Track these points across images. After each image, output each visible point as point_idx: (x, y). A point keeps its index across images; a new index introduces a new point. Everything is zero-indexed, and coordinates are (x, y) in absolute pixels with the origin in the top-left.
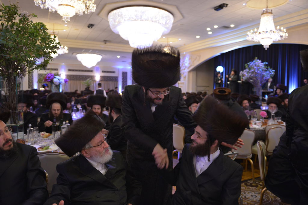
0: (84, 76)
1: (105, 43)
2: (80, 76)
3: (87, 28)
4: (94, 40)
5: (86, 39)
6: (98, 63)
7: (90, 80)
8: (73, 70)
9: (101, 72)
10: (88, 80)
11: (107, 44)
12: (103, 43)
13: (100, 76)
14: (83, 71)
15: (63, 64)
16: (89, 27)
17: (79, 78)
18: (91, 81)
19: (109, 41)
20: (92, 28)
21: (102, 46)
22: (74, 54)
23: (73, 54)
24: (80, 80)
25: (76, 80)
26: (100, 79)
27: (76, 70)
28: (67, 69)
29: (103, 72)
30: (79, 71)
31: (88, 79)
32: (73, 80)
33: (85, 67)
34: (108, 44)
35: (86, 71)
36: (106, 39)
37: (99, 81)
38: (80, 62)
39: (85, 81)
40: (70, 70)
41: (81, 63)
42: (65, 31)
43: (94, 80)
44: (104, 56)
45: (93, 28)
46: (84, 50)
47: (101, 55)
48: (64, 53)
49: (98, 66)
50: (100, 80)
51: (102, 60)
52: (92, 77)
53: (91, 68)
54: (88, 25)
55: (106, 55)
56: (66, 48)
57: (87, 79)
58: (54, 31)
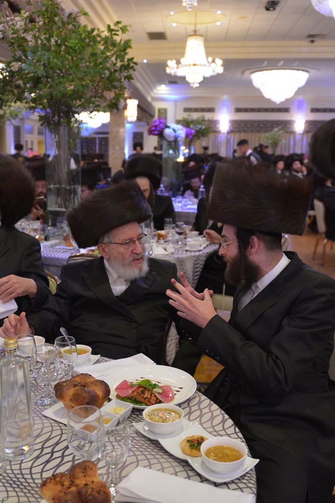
0: (268, 121)
1: (312, 42)
2: (260, 122)
3: (264, 10)
4: (285, 36)
5: (267, 36)
6: (300, 91)
7: (280, 130)
8: (246, 110)
9: (309, 110)
10: (276, 132)
11: (315, 44)
12: (306, 43)
13: (304, 121)
14: (266, 110)
15: (225, 97)
16: (267, 9)
17: (258, 126)
18: (281, 132)
19: (321, 36)
20: (274, 9)
21: (305, 49)
22: (247, 73)
23: (243, 73)
24: (259, 131)
25: (252, 131)
26: (305, 127)
27: (253, 110)
28: (233, 107)
29: (314, 110)
30: (259, 110)
31: (276, 129)
32: (245, 131)
33: (269, 100)
34: (319, 42)
35: (273, 110)
36: (313, 33)
37: (302, 132)
38: (258, 90)
39: (267, 134)
40: (238, 110)
41: (261, 93)
42: (218, 23)
43: (290, 130)
44: (313, 72)
45: (278, 8)
46: (266, 63)
47: (307, 71)
48: (215, 74)
49: (300, 97)
50: (304, 130)
51: (309, 83)
52: (286, 125)
53: (282, 103)
54: (264, 5)
55: (319, 70)
56: (219, 62)
57: (274, 128)
58: (196, 27)
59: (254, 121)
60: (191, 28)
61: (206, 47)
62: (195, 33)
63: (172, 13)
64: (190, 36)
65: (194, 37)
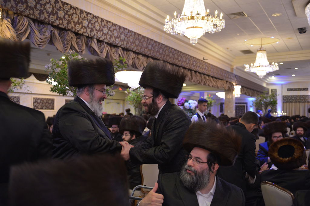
42: (277, 43)
58: (261, 46)
59: (297, 96)
60: (258, 47)
61: (268, 57)
62: (261, 50)
63: (246, 40)
64: (258, 51)
65: (261, 51)
